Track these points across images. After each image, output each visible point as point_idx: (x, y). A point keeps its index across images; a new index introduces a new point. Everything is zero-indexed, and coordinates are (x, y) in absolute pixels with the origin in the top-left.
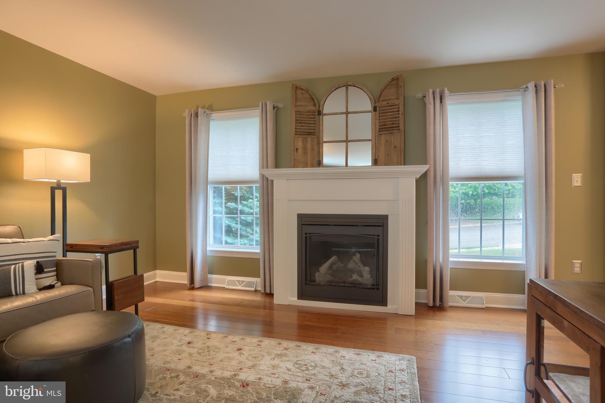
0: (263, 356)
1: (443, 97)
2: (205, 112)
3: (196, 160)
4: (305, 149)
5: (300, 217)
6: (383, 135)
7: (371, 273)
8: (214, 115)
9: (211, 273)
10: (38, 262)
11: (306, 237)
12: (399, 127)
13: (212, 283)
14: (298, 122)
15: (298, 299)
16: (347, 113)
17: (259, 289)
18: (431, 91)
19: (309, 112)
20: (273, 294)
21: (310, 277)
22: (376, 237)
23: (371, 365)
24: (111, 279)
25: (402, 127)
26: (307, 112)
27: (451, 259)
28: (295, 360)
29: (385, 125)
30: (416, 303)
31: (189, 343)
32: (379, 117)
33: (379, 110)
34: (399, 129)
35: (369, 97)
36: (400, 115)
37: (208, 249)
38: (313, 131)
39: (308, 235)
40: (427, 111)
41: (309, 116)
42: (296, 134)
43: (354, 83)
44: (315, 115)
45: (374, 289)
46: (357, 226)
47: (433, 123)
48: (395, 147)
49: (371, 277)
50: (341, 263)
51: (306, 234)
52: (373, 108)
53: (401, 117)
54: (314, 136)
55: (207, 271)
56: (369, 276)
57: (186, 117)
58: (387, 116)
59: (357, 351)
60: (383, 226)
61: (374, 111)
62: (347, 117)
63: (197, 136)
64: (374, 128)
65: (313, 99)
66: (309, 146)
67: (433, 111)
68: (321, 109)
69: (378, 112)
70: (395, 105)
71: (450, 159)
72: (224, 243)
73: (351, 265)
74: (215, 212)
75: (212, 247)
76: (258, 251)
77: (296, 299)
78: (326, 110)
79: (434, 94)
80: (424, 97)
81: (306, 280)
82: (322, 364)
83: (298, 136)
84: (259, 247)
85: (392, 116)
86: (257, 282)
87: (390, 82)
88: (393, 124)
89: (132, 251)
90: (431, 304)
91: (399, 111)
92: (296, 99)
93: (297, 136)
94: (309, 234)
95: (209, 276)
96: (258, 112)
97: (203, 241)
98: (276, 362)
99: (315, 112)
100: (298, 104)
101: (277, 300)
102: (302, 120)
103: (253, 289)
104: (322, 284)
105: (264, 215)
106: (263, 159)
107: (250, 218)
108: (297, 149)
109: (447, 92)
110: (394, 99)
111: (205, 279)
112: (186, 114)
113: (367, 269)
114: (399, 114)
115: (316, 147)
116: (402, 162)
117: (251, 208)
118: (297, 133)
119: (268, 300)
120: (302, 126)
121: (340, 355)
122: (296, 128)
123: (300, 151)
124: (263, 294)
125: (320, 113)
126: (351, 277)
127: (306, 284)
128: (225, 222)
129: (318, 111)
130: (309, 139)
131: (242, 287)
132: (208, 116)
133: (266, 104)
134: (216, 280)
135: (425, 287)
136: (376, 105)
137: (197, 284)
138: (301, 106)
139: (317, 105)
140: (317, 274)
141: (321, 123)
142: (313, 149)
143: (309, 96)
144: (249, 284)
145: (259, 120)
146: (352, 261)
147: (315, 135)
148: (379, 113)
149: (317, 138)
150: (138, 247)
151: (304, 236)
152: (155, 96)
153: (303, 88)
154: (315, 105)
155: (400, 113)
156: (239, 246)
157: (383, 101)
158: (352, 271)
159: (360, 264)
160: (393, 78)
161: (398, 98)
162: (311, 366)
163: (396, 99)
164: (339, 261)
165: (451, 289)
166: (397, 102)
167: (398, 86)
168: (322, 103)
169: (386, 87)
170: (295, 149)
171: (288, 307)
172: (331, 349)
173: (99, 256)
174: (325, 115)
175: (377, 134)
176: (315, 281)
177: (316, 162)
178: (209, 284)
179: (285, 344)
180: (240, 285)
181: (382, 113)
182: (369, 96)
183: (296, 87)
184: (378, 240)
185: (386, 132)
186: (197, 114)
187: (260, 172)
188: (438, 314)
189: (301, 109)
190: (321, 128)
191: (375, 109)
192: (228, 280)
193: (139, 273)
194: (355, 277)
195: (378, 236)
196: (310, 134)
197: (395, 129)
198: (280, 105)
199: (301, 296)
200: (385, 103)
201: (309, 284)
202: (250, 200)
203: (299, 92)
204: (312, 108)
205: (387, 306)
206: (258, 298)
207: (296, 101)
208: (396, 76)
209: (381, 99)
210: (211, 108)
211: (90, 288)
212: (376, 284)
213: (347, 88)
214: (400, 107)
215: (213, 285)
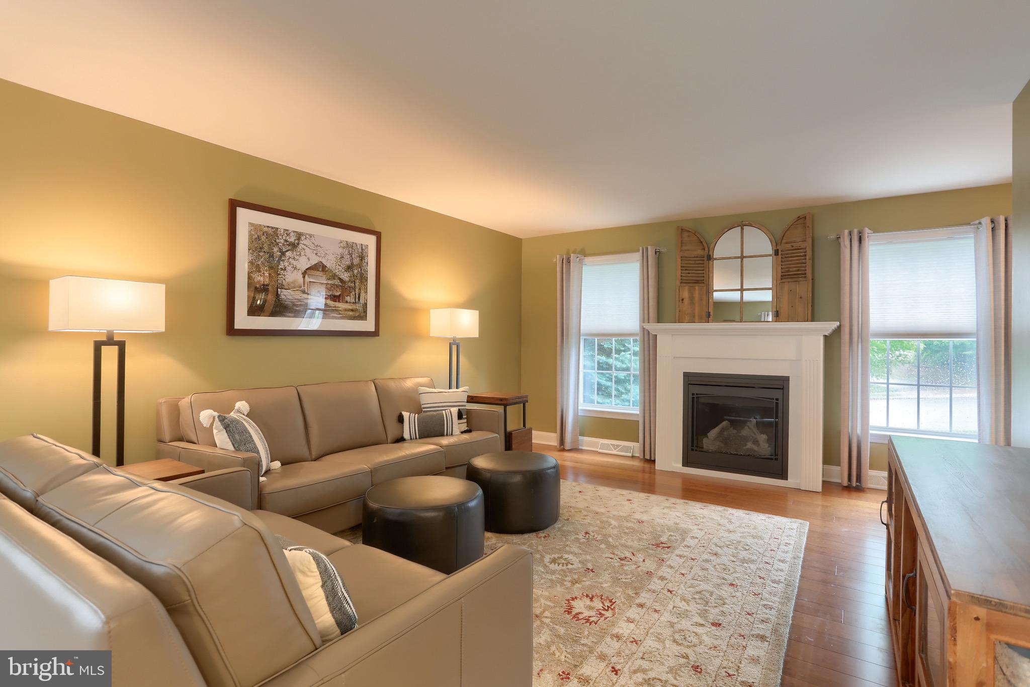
0: (653, 506)
1: (862, 239)
2: (578, 257)
3: (568, 308)
4: (692, 298)
5: (687, 376)
6: (786, 283)
7: (768, 441)
8: (587, 260)
9: (582, 434)
10: (459, 410)
11: (693, 398)
12: (806, 274)
13: (581, 446)
14: (683, 268)
15: (683, 466)
16: (742, 257)
17: (637, 455)
18: (846, 232)
19: (697, 257)
20: (654, 461)
21: (697, 444)
22: (775, 401)
23: (760, 522)
24: (509, 429)
25: (809, 275)
26: (694, 257)
27: (871, 432)
28: (684, 511)
29: (788, 271)
30: (824, 482)
31: (580, 492)
32: (782, 262)
33: (782, 254)
34: (806, 277)
35: (770, 239)
36: (807, 260)
37: (580, 408)
38: (702, 278)
39: (695, 396)
40: (842, 255)
41: (696, 262)
42: (681, 283)
43: (751, 223)
44: (704, 260)
45: (772, 459)
46: (753, 387)
47: (849, 270)
48: (801, 298)
49: (769, 447)
50: (734, 429)
51: (693, 394)
52: (774, 251)
53: (809, 263)
54: (702, 285)
55: (578, 432)
56: (766, 445)
57: (558, 262)
58: (791, 261)
59: (747, 512)
60: (783, 389)
61: (775, 255)
62: (742, 261)
63: (570, 285)
64: (775, 273)
65: (701, 242)
66: (696, 295)
67: (849, 255)
68: (711, 253)
69: (780, 256)
70: (801, 249)
71: (872, 310)
72: (596, 402)
73: (745, 432)
74: (585, 366)
75: (583, 406)
76: (638, 412)
77: (681, 465)
78: (717, 254)
79: (850, 234)
80: (838, 238)
81: (692, 446)
82: (710, 516)
83: (684, 284)
84: (639, 408)
85: (797, 261)
86: (635, 447)
87: (795, 220)
88: (798, 270)
89: (522, 405)
90: (845, 483)
91: (806, 256)
92: (681, 243)
93: (682, 285)
94: (697, 394)
95: (581, 438)
96: (638, 256)
97: (575, 399)
98: (666, 511)
99: (704, 257)
100: (684, 248)
101: (658, 466)
102: (688, 267)
103: (630, 455)
104: (710, 451)
105: (644, 372)
106: (644, 311)
107: (623, 375)
108: (683, 300)
109: (867, 231)
110: (800, 242)
111: (575, 441)
112: (558, 260)
113: (764, 437)
114: (805, 259)
115: (705, 297)
116: (810, 317)
117: (622, 362)
118: (683, 281)
119: (647, 466)
120: (689, 273)
121: (729, 512)
122: (681, 276)
123: (686, 301)
124: (641, 459)
125: (710, 258)
126: (746, 445)
127: (692, 450)
128: (596, 378)
129: (707, 256)
130: (697, 288)
131: (617, 451)
132: (581, 261)
133: (647, 249)
134: (588, 442)
135: (838, 464)
136: (778, 248)
137: (568, 446)
138: (688, 250)
139: (706, 249)
140: (705, 440)
141: (710, 270)
142: (701, 300)
143: (697, 238)
144: (626, 449)
145: (639, 265)
146: (746, 427)
147: (704, 283)
148: (782, 258)
149: (706, 286)
150: (527, 401)
151: (691, 396)
152: (521, 239)
153: (690, 230)
154: (704, 249)
155: (807, 257)
156: (614, 406)
157: (787, 243)
158: (746, 439)
159: (755, 430)
160: (799, 217)
161: (805, 241)
162: (700, 517)
163: (802, 241)
164: (731, 427)
165: (871, 468)
166: (803, 245)
167: (805, 226)
168: (711, 247)
169: (790, 227)
170: (681, 299)
171: (672, 474)
172: (720, 508)
173: (500, 409)
174: (716, 259)
175: (779, 282)
176: (703, 448)
177: (704, 314)
178: (580, 447)
179: (673, 500)
180: (615, 449)
181: (786, 257)
182: (770, 237)
183: (682, 229)
184: (777, 404)
185: (789, 280)
186: (569, 261)
187: (640, 324)
188: (854, 494)
189: (687, 254)
190: (711, 275)
191: (776, 253)
192: (602, 443)
193: (527, 426)
194: (749, 445)
195: (777, 399)
196: (697, 282)
197: (800, 276)
198: (663, 250)
199: (687, 462)
200: (788, 246)
201: (696, 450)
202: (623, 353)
203: (685, 234)
204: (700, 252)
205: (787, 480)
206: (637, 464)
207: (681, 246)
208: (803, 215)
209: (784, 241)
210: (584, 253)
211: (497, 435)
212: (774, 454)
213: (742, 229)
214: (808, 252)
215: (584, 448)
